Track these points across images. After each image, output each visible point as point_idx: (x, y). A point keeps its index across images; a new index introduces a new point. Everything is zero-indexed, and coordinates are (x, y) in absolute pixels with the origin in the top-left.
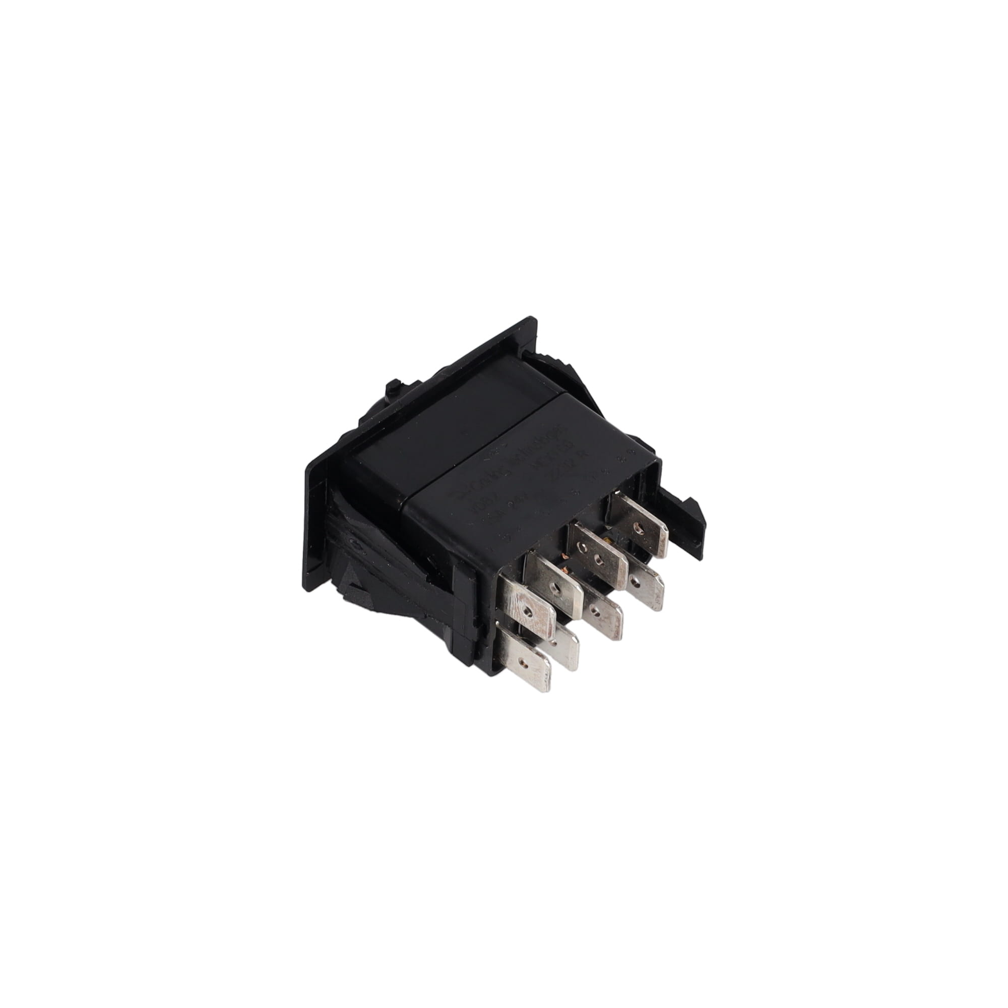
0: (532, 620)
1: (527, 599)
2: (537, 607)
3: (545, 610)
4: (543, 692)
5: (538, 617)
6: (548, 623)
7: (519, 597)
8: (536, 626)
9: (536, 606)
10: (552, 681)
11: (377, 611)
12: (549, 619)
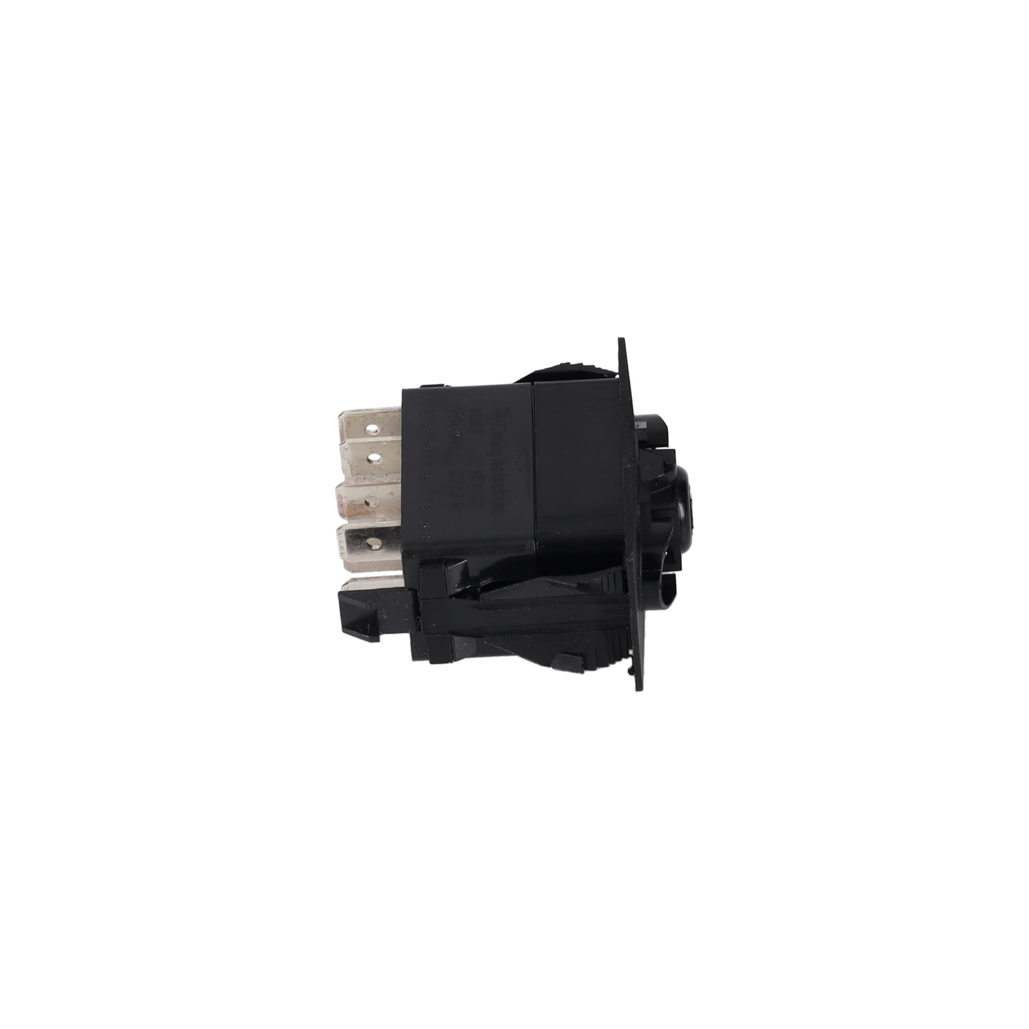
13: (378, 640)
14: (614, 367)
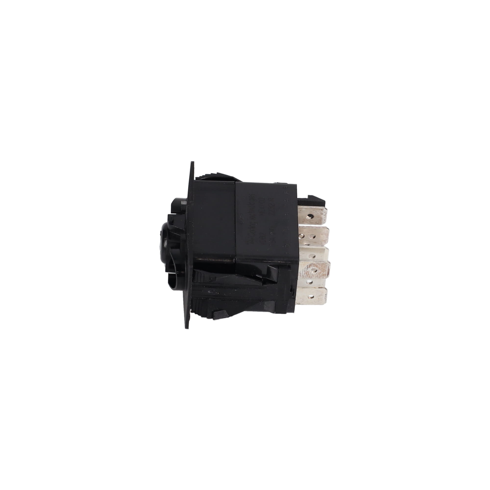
0: (317, 273)
1: (314, 264)
2: (321, 265)
3: (326, 264)
4: (323, 304)
5: (321, 269)
6: (327, 269)
7: (308, 267)
8: (319, 275)
9: (319, 265)
10: (328, 296)
11: (232, 315)
12: (328, 267)
13: (309, 196)
14: (192, 315)
